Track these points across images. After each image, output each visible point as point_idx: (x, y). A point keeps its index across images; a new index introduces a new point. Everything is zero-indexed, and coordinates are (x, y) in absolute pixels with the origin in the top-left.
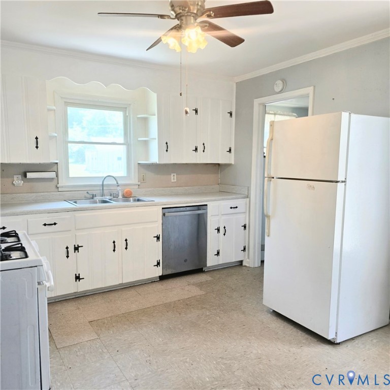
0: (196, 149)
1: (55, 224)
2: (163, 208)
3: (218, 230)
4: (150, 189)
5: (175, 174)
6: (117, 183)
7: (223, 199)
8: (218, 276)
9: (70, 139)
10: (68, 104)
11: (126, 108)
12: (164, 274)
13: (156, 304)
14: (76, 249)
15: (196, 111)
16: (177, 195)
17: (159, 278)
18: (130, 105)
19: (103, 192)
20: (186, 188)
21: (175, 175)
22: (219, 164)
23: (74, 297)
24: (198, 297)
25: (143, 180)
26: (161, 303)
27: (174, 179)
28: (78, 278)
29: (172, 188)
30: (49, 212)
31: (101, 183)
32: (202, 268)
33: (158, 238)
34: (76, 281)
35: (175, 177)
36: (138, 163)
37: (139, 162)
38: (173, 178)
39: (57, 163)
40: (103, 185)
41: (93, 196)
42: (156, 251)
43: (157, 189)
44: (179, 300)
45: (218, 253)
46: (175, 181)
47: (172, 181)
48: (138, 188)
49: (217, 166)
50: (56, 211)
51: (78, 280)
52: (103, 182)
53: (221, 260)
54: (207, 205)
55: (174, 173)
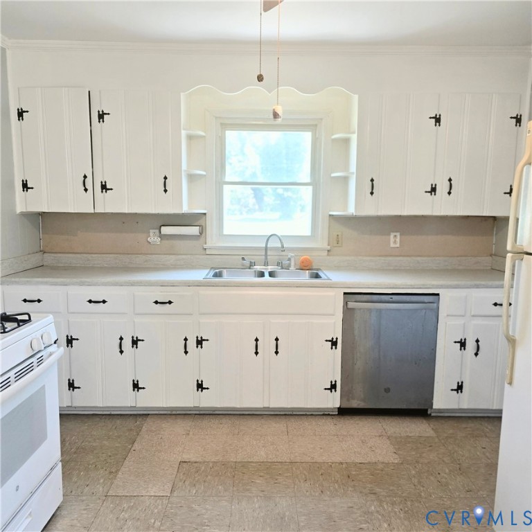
0: (433, 190)
1: (170, 302)
2: (345, 293)
3: (463, 344)
4: (348, 258)
5: (398, 234)
6: (283, 247)
7: (477, 287)
8: (451, 431)
9: (227, 179)
10: (225, 126)
11: (316, 125)
12: (343, 406)
13: (298, 459)
14: (200, 342)
15: (438, 120)
16: (397, 270)
17: (338, 411)
18: (321, 119)
19: (266, 258)
20: (419, 259)
21: (399, 237)
22: (494, 218)
23: (198, 412)
24: (381, 466)
25: (336, 241)
26: (308, 459)
27: (395, 242)
28: (200, 386)
29: (390, 258)
30: (163, 284)
31: (264, 246)
32: (427, 410)
33: (334, 343)
34: (198, 390)
35: (398, 240)
36: (330, 215)
37: (331, 213)
38: (394, 240)
39: (205, 214)
40: (266, 249)
41: (252, 265)
42: (330, 365)
43: (360, 257)
44: (342, 463)
45: (460, 388)
46: (398, 245)
47: (392, 245)
48: (328, 255)
49: (491, 221)
50: (173, 284)
51: (200, 389)
52: (267, 244)
53: (465, 402)
54: (438, 295)
55: (396, 232)
